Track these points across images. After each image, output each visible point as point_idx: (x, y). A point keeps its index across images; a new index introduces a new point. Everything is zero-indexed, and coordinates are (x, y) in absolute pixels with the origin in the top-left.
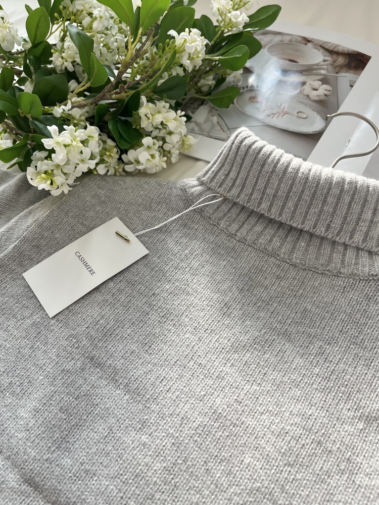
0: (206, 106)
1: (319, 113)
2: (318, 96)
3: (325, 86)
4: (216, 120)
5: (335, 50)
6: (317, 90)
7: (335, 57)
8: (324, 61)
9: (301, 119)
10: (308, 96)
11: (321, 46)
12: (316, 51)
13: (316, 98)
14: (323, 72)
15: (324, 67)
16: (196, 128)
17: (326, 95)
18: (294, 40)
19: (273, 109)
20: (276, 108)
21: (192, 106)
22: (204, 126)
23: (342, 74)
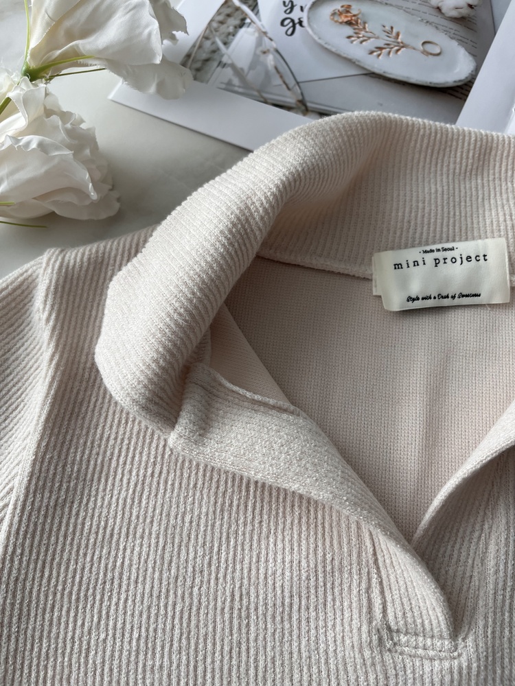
0: (250, 30)
1: (462, 42)
2: (457, 8)
4: (272, 63)
9: (430, 57)
10: (439, 9)
13: (454, 14)
16: (236, 81)
17: (470, 6)
19: (378, 38)
20: (383, 35)
21: (223, 28)
22: (250, 77)
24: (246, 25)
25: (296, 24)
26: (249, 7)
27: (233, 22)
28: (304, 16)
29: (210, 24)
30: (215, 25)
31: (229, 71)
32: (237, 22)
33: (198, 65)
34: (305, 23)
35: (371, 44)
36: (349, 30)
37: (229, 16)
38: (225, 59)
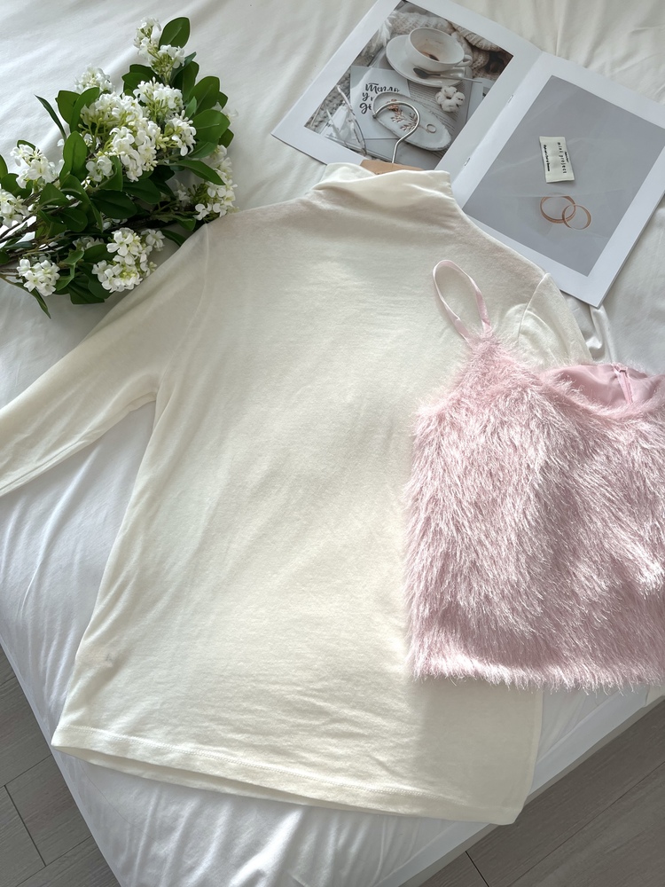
0: (344, 107)
1: (447, 127)
2: (450, 106)
3: (460, 95)
4: (353, 127)
5: (478, 46)
6: (450, 98)
7: (476, 54)
8: (465, 60)
9: (430, 133)
10: (441, 105)
11: (465, 38)
12: (458, 45)
13: (448, 109)
14: (460, 75)
15: (463, 68)
16: (334, 135)
17: (457, 105)
18: (439, 25)
19: (406, 120)
20: (409, 118)
21: (331, 105)
22: (341, 133)
23: (479, 79)
24: (343, 104)
25: (368, 107)
26: (345, 93)
27: (336, 101)
28: (372, 103)
29: (324, 101)
30: (327, 102)
31: (331, 128)
32: (339, 102)
33: (316, 124)
34: (372, 108)
35: (403, 122)
37: (334, 97)
38: (330, 122)
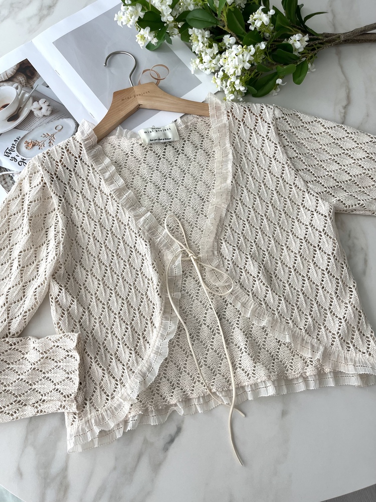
1: (62, 118)
3: (41, 101)
5: (9, 77)
6: (41, 109)
7: (15, 80)
8: (17, 88)
9: (62, 130)
10: (44, 116)
12: (2, 88)
13: (49, 113)
14: (27, 95)
15: (22, 92)
17: (48, 106)
19: (45, 141)
20: (45, 138)
21: (9, 184)
23: (35, 85)
24: (13, 176)
25: (23, 161)
26: (5, 171)
27: (8, 179)
28: (21, 157)
29: (3, 187)
30: (5, 186)
32: (9, 178)
34: (23, 158)
35: (46, 144)
36: (36, 147)
